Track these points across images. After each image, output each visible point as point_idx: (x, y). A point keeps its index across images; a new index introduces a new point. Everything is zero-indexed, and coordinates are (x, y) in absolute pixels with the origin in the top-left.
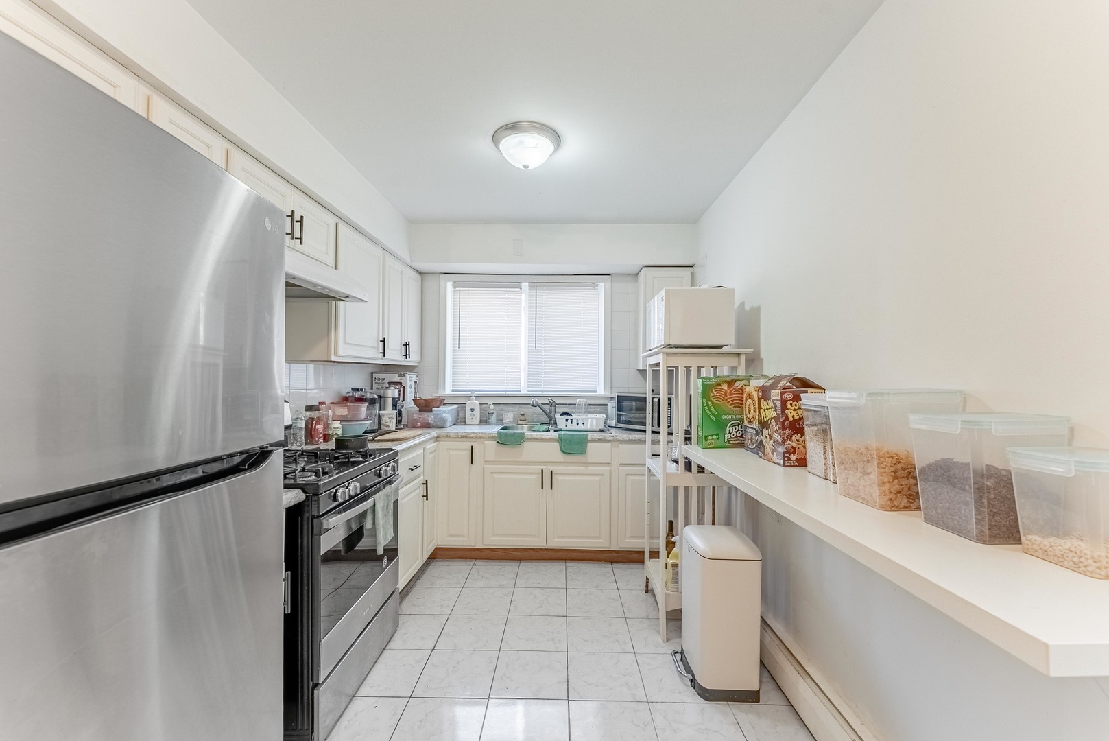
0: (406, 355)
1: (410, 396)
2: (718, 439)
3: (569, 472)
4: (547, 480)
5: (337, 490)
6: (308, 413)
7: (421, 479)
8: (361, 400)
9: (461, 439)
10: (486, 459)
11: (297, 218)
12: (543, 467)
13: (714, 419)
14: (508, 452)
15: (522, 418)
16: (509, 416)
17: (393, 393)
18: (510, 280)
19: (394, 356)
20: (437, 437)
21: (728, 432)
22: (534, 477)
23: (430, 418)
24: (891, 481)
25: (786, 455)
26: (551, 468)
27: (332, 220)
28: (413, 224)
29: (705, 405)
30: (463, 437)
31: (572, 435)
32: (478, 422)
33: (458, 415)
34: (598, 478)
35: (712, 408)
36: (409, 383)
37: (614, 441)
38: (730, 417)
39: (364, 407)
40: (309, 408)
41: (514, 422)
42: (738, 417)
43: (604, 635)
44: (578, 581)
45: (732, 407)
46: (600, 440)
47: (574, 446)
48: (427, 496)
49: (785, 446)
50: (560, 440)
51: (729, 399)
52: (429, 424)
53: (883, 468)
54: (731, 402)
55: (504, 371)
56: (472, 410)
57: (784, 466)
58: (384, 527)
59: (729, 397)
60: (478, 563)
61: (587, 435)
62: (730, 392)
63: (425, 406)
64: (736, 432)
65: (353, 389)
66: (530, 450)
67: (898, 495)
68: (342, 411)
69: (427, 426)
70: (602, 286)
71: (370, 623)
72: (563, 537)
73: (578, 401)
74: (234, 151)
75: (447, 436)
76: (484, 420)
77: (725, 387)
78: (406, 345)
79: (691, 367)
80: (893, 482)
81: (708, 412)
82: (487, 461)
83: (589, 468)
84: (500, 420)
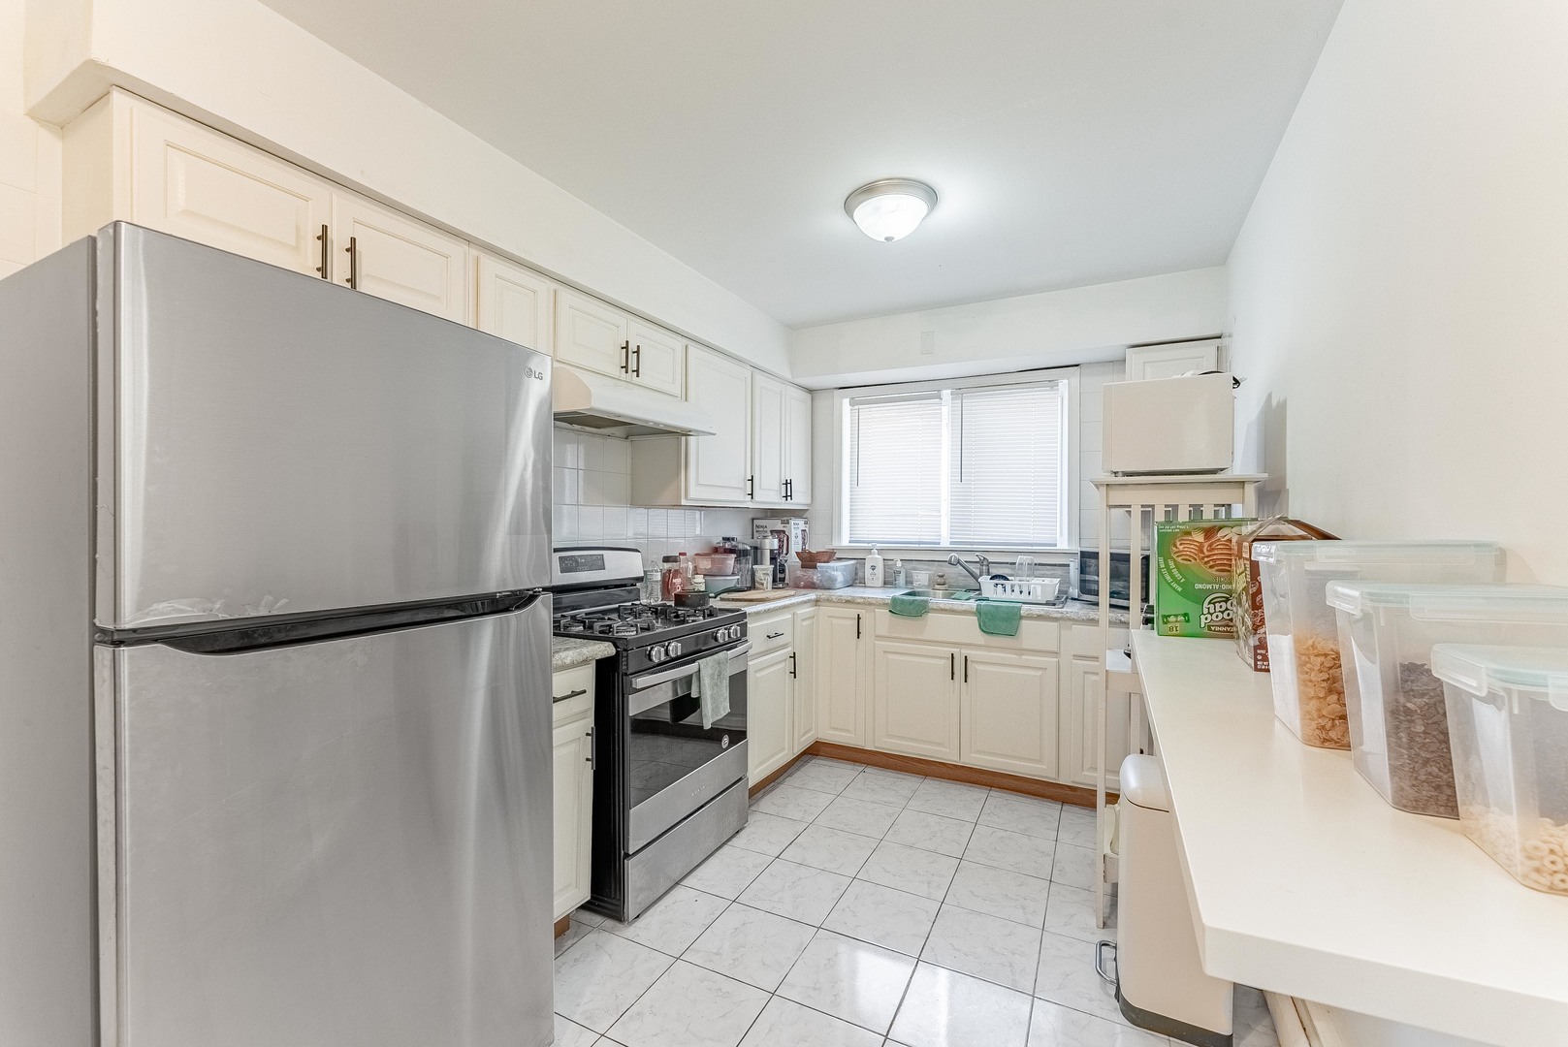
0: (786, 497)
1: (796, 546)
2: (1188, 621)
3: (991, 658)
4: (960, 669)
5: (652, 648)
6: (667, 566)
7: (789, 650)
8: (731, 551)
9: (845, 605)
10: (877, 633)
11: (632, 347)
12: (955, 650)
13: (1180, 589)
14: (905, 626)
15: (941, 581)
16: (922, 578)
17: (771, 543)
18: (925, 389)
19: (769, 496)
20: (817, 601)
21: (1205, 611)
22: (943, 662)
23: (816, 576)
24: (1322, 695)
25: (1259, 651)
26: (965, 652)
27: (678, 344)
28: (794, 331)
29: (1162, 566)
30: (847, 601)
31: (997, 607)
32: (880, 583)
33: (856, 574)
34: (1039, 673)
35: (1175, 572)
36: (793, 532)
37: (1062, 619)
38: (1209, 586)
39: (731, 559)
40: (666, 559)
41: (929, 586)
42: (1224, 587)
43: (1006, 895)
44: (999, 817)
45: (1213, 571)
46: (1040, 617)
47: (1000, 623)
48: (795, 673)
49: (1258, 636)
50: (979, 612)
51: (1208, 556)
52: (813, 583)
53: (1307, 673)
54: (1211, 563)
55: (917, 515)
56: (873, 568)
57: (1256, 669)
58: (712, 697)
59: (1207, 553)
60: (869, 770)
61: (1020, 608)
62: (1210, 545)
63: (809, 560)
64: (1223, 612)
65: (724, 539)
66: (935, 625)
67: (1337, 722)
68: (705, 564)
69: (811, 586)
70: (1065, 384)
71: (702, 807)
72: (984, 753)
73: (1019, 559)
74: (562, 289)
75: (828, 600)
76: (888, 582)
77: (1199, 537)
78: (786, 484)
79: (1202, 506)
80: (1325, 697)
81: (1168, 578)
82: (878, 636)
83: (1023, 657)
84: (909, 582)
